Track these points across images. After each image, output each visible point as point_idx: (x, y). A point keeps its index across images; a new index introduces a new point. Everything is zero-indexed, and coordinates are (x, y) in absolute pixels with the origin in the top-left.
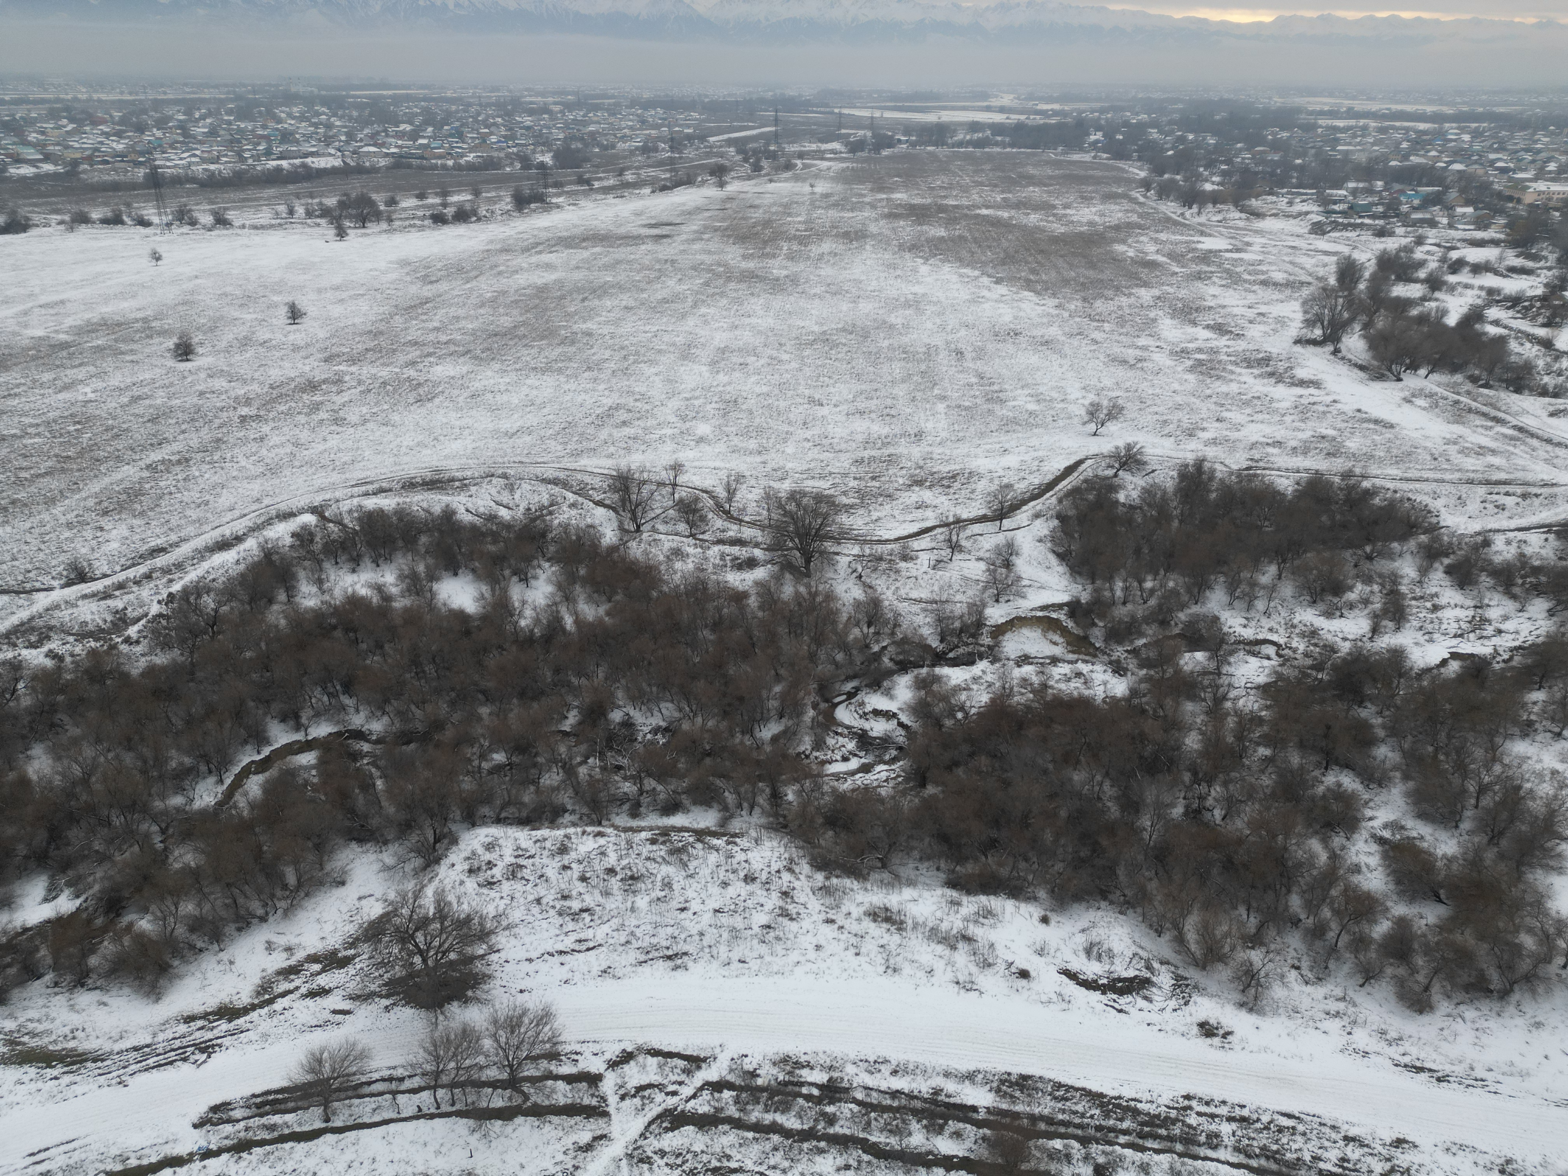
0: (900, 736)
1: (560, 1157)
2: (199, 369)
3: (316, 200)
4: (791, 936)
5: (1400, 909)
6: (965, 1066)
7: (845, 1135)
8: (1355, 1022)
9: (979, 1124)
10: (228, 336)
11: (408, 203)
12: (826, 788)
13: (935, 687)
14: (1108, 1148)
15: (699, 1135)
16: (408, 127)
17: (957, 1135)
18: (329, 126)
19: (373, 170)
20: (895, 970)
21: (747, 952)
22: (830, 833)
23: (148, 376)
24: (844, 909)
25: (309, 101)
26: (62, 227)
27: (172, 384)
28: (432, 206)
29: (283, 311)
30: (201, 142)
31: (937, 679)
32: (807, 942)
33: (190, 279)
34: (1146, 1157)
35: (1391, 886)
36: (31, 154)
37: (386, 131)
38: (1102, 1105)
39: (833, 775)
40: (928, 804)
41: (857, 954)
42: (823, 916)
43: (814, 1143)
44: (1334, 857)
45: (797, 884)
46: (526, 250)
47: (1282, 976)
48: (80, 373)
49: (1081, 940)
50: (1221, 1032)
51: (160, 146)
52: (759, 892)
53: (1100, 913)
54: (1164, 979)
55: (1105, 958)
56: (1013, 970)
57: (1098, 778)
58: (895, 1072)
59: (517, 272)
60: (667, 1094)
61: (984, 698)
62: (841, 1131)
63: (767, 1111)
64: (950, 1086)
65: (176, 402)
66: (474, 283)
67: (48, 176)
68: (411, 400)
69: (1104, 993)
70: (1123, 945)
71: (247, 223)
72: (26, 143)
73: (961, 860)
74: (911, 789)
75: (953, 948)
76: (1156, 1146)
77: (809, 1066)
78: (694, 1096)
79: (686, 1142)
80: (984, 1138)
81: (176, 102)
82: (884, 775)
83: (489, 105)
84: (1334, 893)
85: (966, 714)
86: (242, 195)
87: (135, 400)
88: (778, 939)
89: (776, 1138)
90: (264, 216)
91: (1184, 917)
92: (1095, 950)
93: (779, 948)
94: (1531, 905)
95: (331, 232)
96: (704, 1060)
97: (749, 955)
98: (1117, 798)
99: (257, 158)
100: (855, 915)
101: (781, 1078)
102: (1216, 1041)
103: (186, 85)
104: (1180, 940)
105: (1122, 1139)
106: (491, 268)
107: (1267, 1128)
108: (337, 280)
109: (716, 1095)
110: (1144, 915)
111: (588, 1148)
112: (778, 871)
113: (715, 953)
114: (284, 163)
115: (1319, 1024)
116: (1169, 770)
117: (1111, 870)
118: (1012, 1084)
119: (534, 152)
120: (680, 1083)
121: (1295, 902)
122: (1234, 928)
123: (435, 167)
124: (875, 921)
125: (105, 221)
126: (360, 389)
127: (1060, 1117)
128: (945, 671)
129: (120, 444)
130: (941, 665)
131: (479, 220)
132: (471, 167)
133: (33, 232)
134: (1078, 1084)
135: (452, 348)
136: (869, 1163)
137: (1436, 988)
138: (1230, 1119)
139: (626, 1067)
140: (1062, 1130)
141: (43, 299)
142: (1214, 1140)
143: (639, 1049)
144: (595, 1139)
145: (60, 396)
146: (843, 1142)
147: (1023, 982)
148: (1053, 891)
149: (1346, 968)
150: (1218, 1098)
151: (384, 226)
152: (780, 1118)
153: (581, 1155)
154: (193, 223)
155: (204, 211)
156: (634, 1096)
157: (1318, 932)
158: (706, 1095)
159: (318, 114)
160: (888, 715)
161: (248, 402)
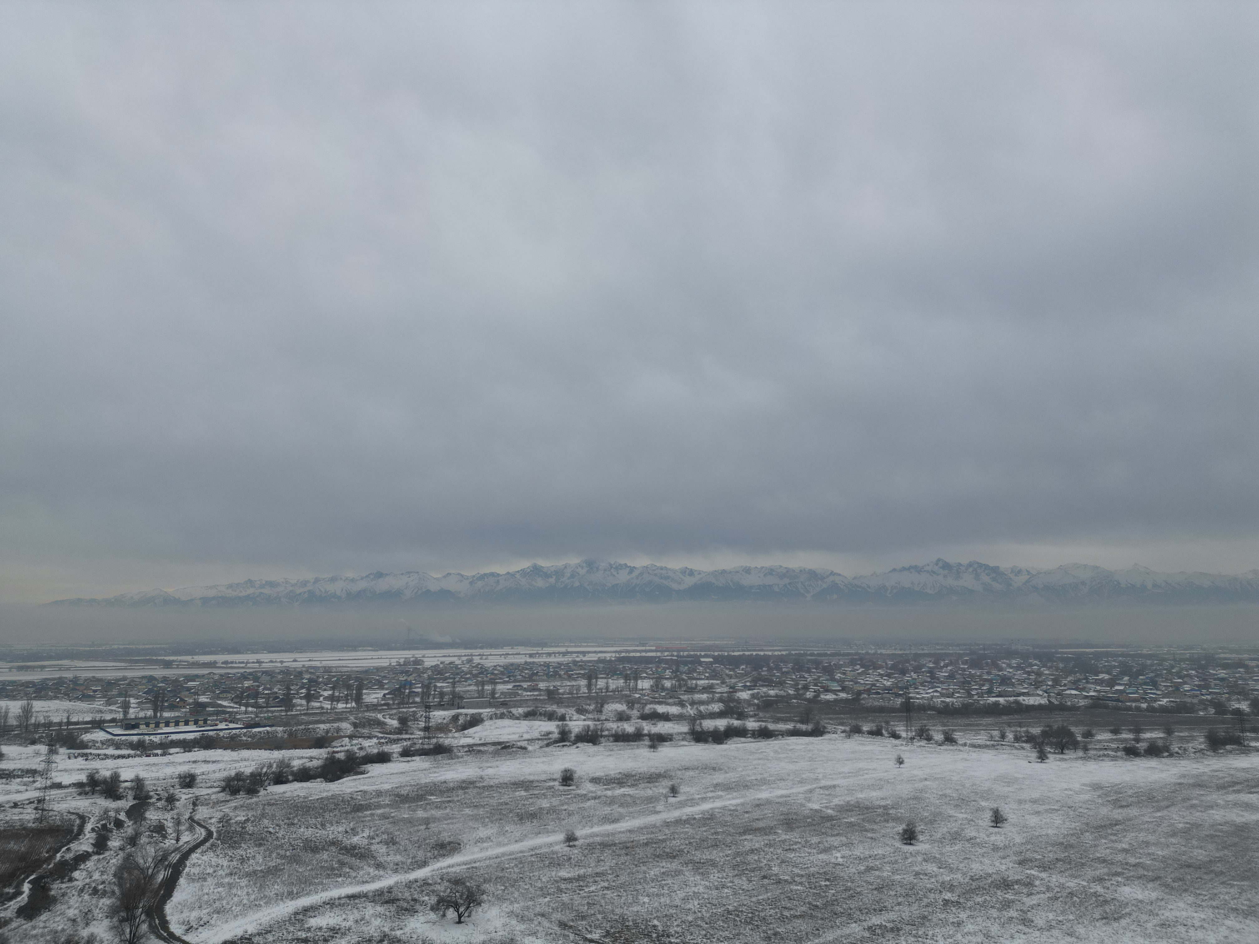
2: (918, 853)
3: (1024, 729)
10: (943, 829)
11: (1103, 736)
16: (1106, 677)
18: (1039, 674)
19: (1074, 708)
23: (880, 851)
25: (1025, 656)
26: (843, 735)
27: (896, 862)
28: (1126, 740)
29: (988, 815)
30: (942, 683)
33: (921, 780)
36: (835, 686)
37: (1086, 679)
46: (1222, 787)
48: (835, 841)
51: (914, 684)
59: (1212, 807)
65: (898, 877)
66: (1165, 813)
67: (842, 700)
68: (1097, 916)
71: (968, 742)
72: (833, 680)
81: (929, 655)
83: (1182, 660)
86: (967, 721)
87: (869, 869)
90: (982, 738)
95: (1034, 755)
99: (981, 695)
103: (937, 644)
106: (1184, 800)
108: (1036, 795)
114: (1001, 700)
119: (1229, 700)
123: (1130, 709)
125: (871, 733)
126: (1048, 895)
129: (853, 904)
131: (1171, 755)
132: (1164, 710)
133: (827, 736)
135: (1141, 872)
141: (823, 783)
145: (821, 856)
151: (1080, 753)
154: (929, 739)
155: (938, 731)
159: (1031, 665)
161: (952, 888)
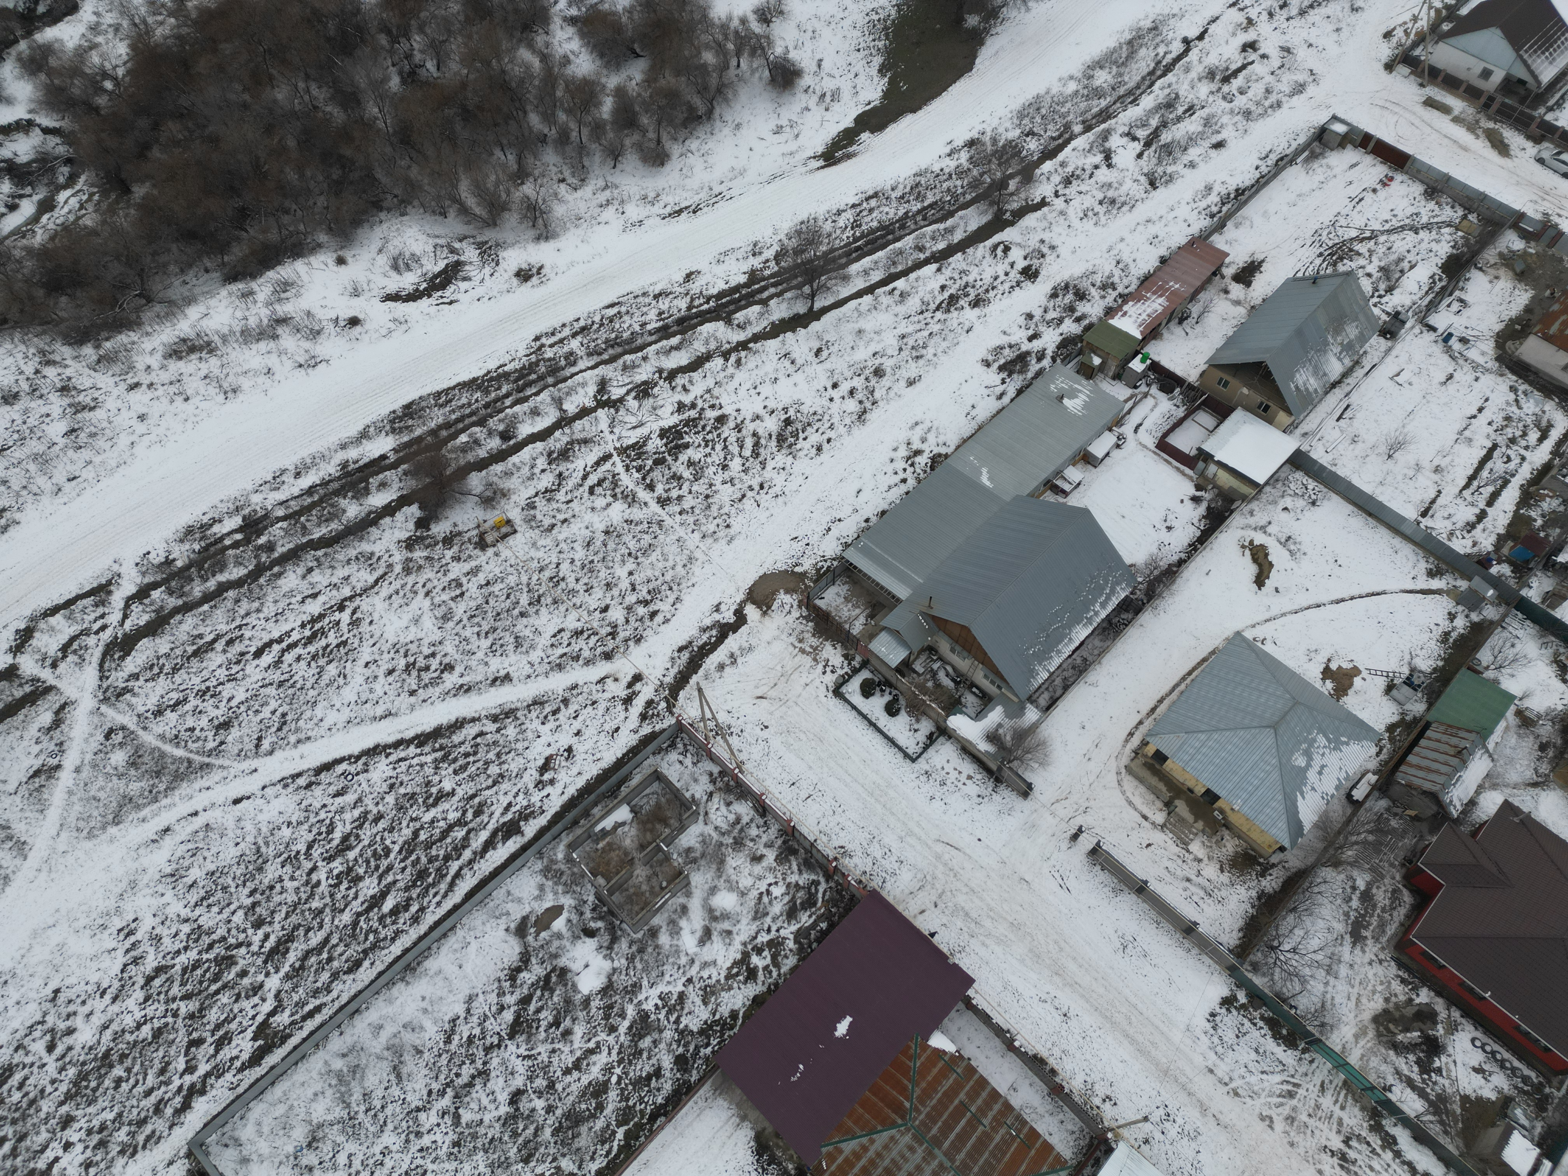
0: (56, 146)
1: (36, 749)
4: (105, 424)
5: (613, 81)
6: (354, 430)
7: (290, 550)
8: (623, 201)
9: (394, 466)
12: (17, 253)
13: (53, 62)
14: (502, 416)
15: (158, 640)
17: (383, 485)
20: (234, 391)
21: (70, 468)
22: (64, 299)
24: (140, 366)
31: (47, 50)
32: (126, 419)
34: (531, 403)
35: (598, 63)
38: (479, 387)
39: (12, 233)
40: (147, 208)
41: (187, 399)
42: (123, 386)
43: (268, 573)
44: (545, 58)
45: (68, 372)
47: (556, 194)
49: (383, 261)
50: (534, 270)
52: (33, 404)
53: (385, 226)
54: (470, 254)
55: (413, 265)
56: (342, 323)
57: (301, 85)
58: (298, 475)
60: (97, 633)
61: (122, 49)
62: (284, 549)
63: (207, 580)
64: (352, 454)
69: (430, 296)
70: (420, 243)
73: (223, 248)
74: (117, 202)
75: (275, 337)
76: (534, 391)
77: (214, 521)
78: (125, 617)
79: (150, 653)
80: (405, 473)
82: (74, 202)
84: (559, 93)
85: (115, 79)
88: (93, 435)
89: (231, 594)
91: (455, 187)
92: (400, 262)
93: (101, 443)
94: (700, 22)
96: (109, 583)
97: (75, 469)
98: (332, 98)
100: (155, 365)
101: (197, 547)
102: (535, 280)
104: (464, 211)
105: (508, 402)
107: (602, 325)
109: (146, 601)
110: (422, 205)
111: (57, 723)
112: (37, 372)
113: (35, 489)
115: (599, 219)
116: (363, 40)
117: (370, 178)
118: (401, 419)
120: (102, 616)
121: (534, 120)
122: (500, 173)
124: (180, 358)
127: (453, 417)
128: (49, 34)
130: (39, 29)
134: (452, 383)
136: (326, 554)
137: (665, 137)
138: (574, 335)
139: (34, 642)
140: (461, 425)
142: (571, 359)
143: (34, 619)
144: (57, 713)
146: (293, 556)
147: (358, 329)
148: (331, 229)
149: (597, 158)
150: (557, 325)
152: (222, 578)
153: (56, 734)
156: (64, 657)
157: (563, 139)
158: (136, 608)
160: (23, 127)
